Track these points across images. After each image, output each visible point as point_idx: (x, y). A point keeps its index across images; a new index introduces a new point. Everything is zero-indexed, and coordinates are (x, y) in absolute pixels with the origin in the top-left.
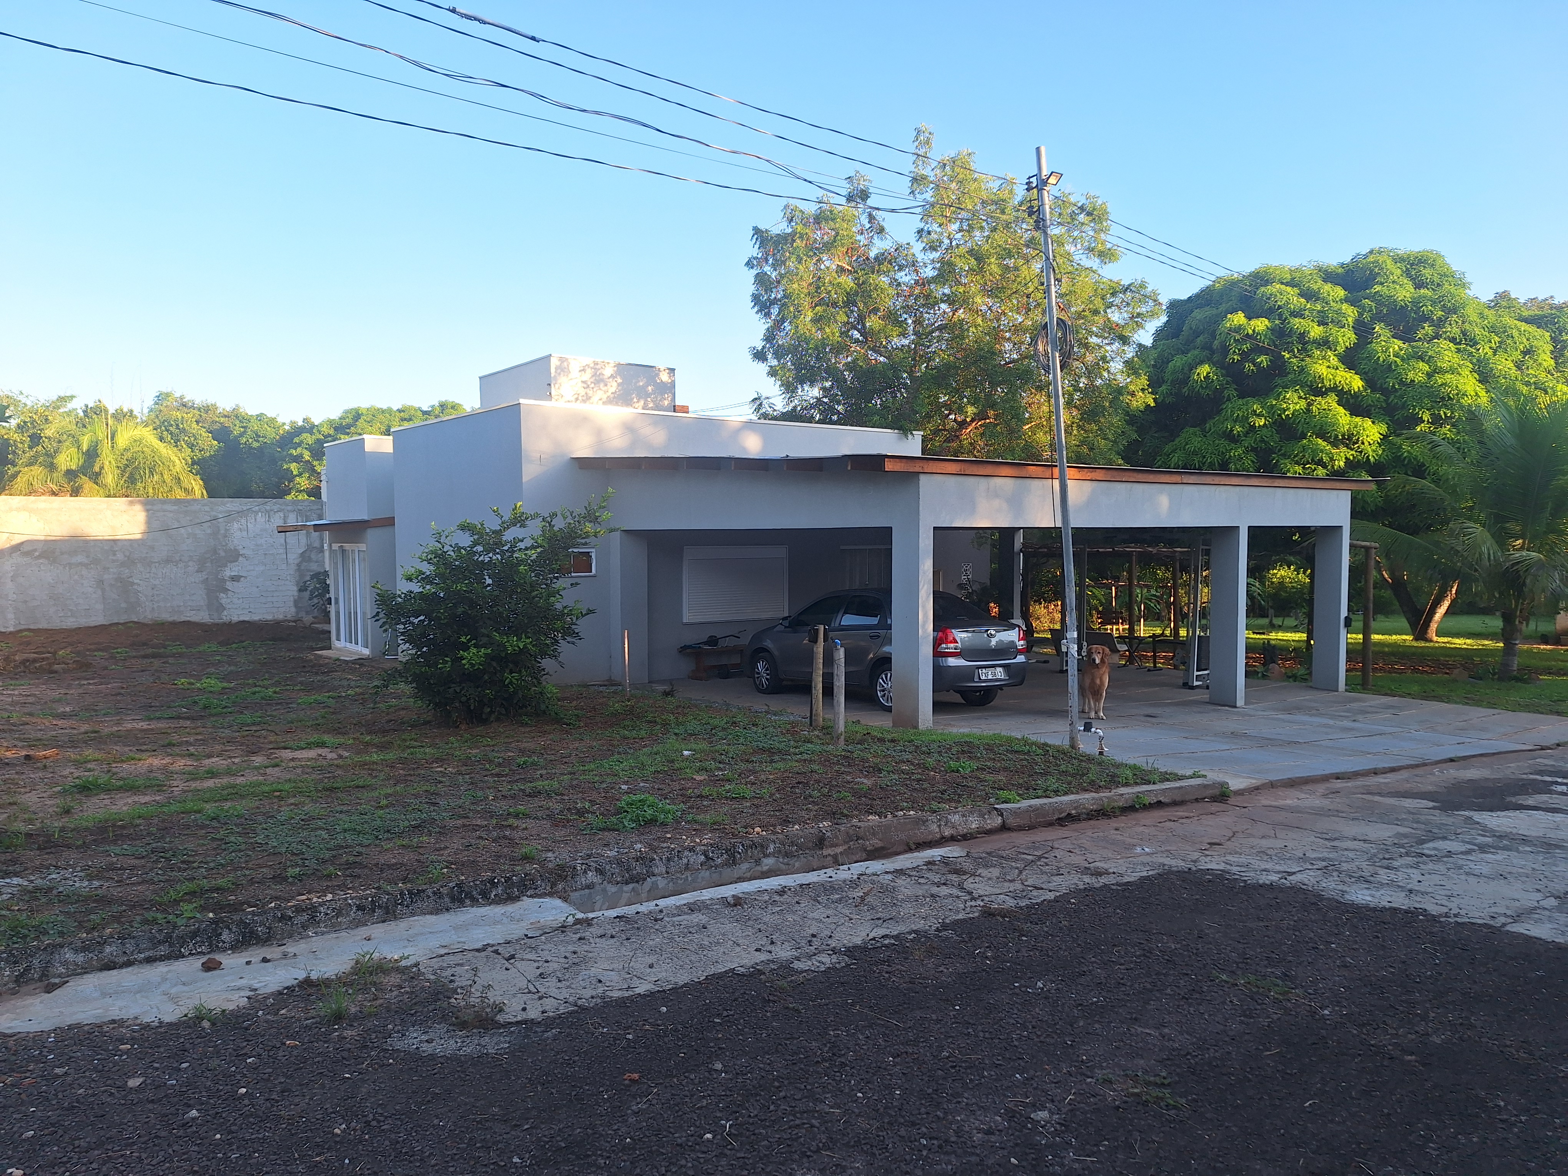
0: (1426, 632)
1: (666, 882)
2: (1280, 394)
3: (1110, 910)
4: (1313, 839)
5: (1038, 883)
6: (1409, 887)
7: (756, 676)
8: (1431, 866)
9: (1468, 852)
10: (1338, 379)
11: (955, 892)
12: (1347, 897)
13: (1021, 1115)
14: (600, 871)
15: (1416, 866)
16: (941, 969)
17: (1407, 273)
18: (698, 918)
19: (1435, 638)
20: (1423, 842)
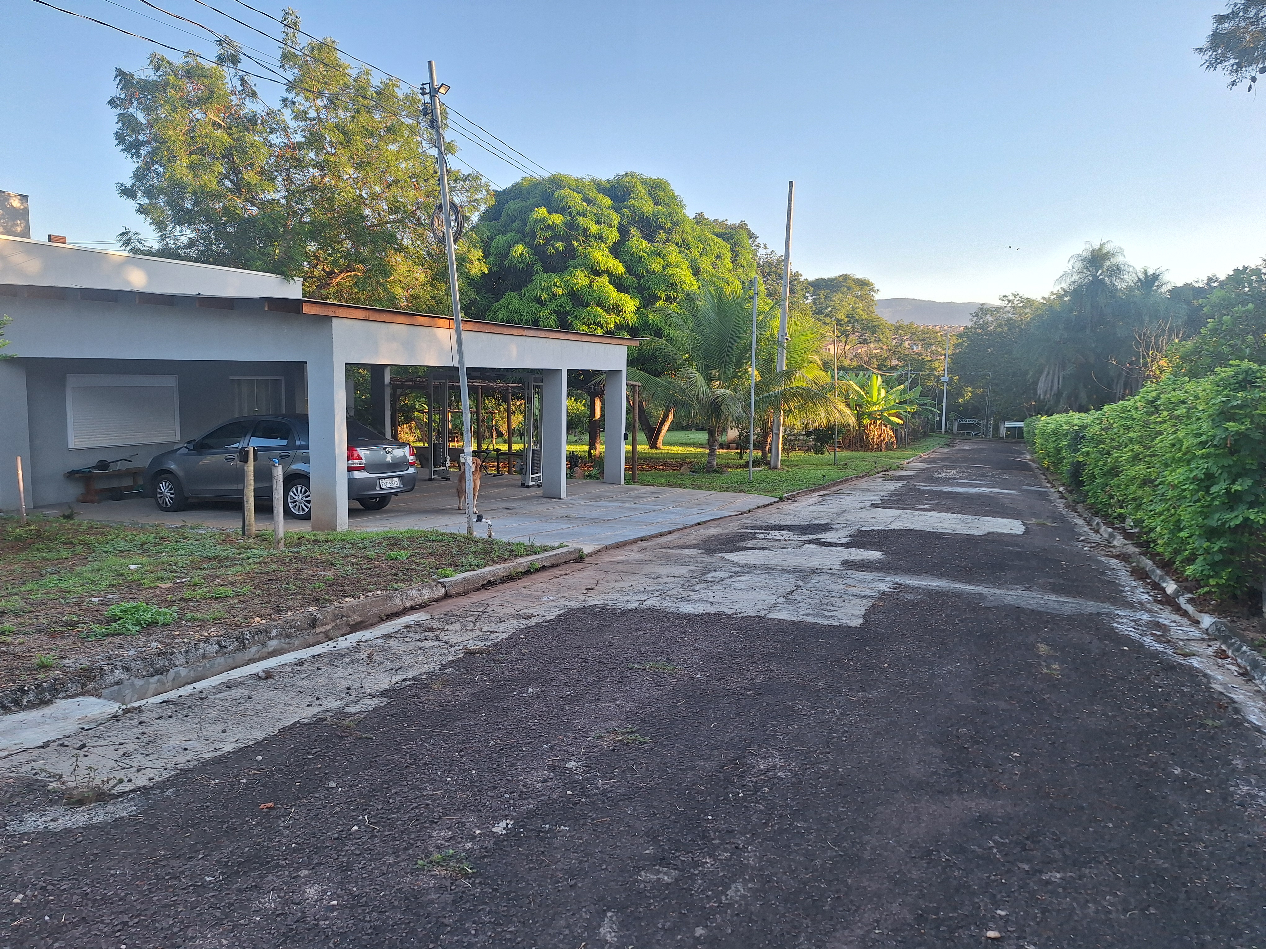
0: (656, 444)
1: (187, 670)
2: (571, 272)
3: (549, 638)
4: (645, 579)
5: (490, 629)
6: (709, 600)
7: (159, 496)
8: (715, 587)
9: (730, 577)
10: (609, 265)
11: (436, 643)
12: (681, 610)
13: (560, 767)
14: (127, 669)
15: (708, 588)
16: (457, 693)
17: (649, 193)
18: (237, 692)
19: (662, 447)
20: (705, 574)
